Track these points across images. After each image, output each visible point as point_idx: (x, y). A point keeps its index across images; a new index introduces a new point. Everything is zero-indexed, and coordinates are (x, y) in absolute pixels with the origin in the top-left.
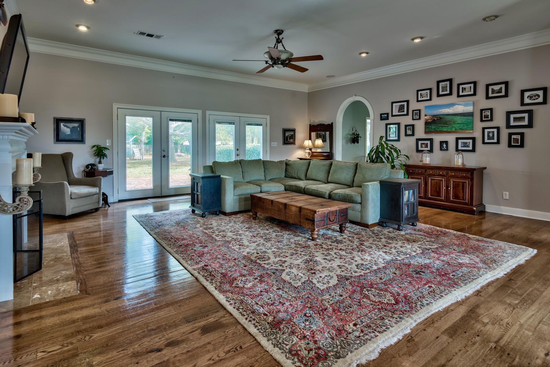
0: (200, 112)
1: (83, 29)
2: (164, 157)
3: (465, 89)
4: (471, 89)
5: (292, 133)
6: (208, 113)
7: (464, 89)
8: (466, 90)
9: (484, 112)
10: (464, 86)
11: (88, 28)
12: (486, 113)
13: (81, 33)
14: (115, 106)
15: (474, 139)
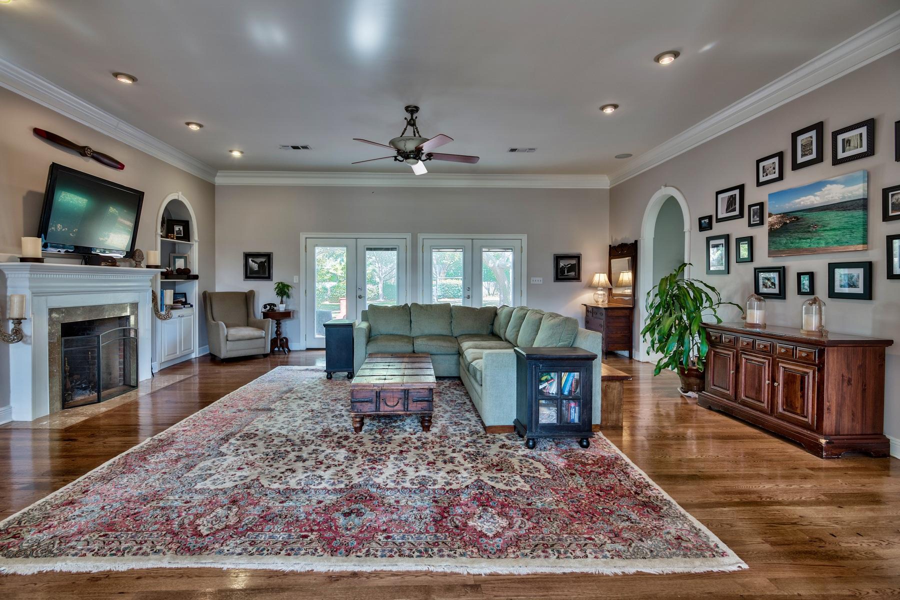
0: (408, 236)
1: (236, 154)
2: (360, 297)
3: (849, 141)
4: (861, 140)
5: (574, 262)
6: (421, 236)
7: (847, 142)
8: (852, 144)
9: (893, 195)
10: (846, 136)
11: (242, 152)
12: (896, 197)
13: (234, 159)
14: (303, 236)
15: (868, 267)
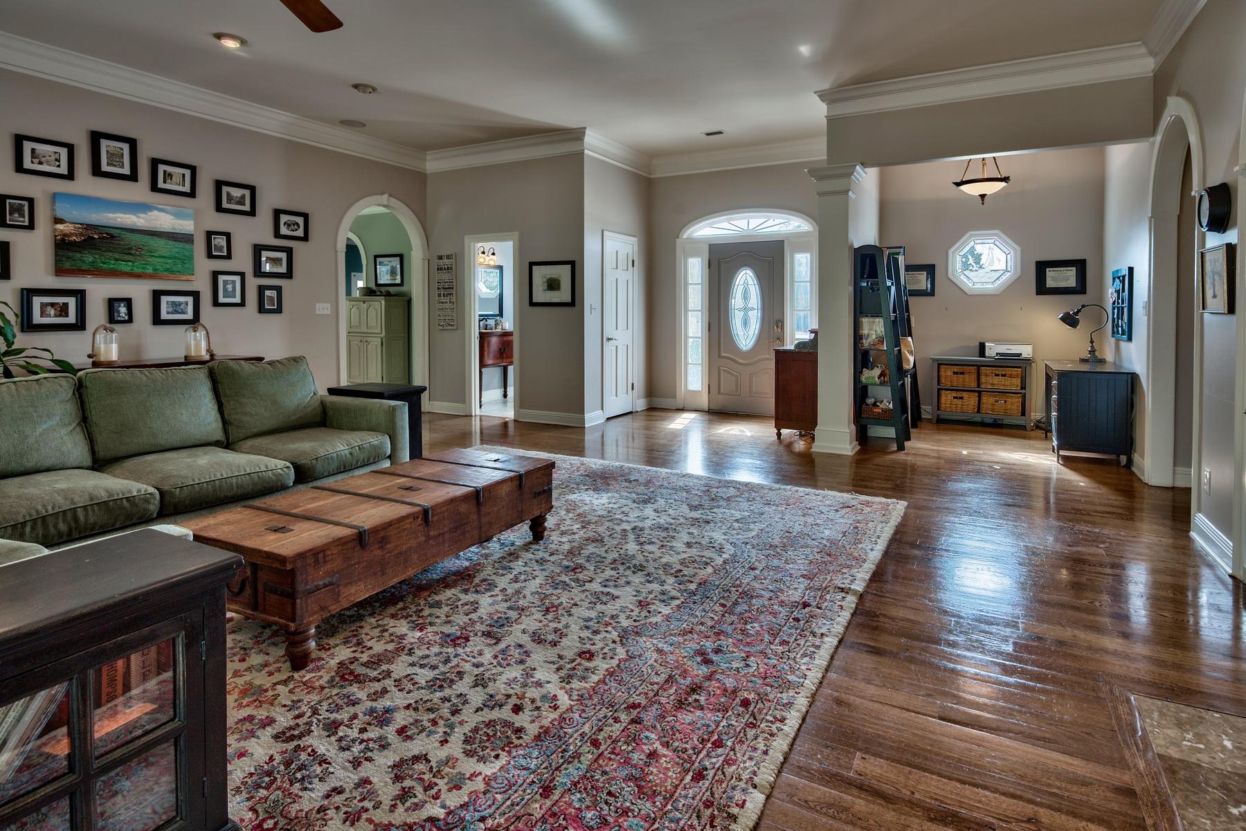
3: (170, 175)
4: (184, 180)
7: (168, 176)
8: (174, 178)
9: (215, 238)
10: (169, 169)
12: (217, 240)
15: (196, 295)
